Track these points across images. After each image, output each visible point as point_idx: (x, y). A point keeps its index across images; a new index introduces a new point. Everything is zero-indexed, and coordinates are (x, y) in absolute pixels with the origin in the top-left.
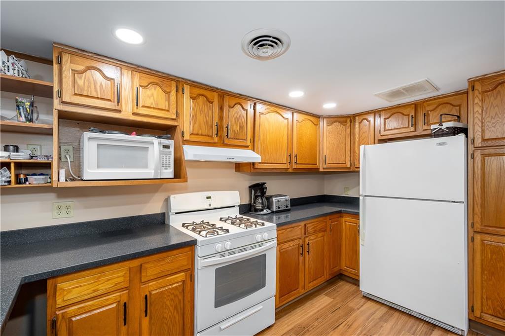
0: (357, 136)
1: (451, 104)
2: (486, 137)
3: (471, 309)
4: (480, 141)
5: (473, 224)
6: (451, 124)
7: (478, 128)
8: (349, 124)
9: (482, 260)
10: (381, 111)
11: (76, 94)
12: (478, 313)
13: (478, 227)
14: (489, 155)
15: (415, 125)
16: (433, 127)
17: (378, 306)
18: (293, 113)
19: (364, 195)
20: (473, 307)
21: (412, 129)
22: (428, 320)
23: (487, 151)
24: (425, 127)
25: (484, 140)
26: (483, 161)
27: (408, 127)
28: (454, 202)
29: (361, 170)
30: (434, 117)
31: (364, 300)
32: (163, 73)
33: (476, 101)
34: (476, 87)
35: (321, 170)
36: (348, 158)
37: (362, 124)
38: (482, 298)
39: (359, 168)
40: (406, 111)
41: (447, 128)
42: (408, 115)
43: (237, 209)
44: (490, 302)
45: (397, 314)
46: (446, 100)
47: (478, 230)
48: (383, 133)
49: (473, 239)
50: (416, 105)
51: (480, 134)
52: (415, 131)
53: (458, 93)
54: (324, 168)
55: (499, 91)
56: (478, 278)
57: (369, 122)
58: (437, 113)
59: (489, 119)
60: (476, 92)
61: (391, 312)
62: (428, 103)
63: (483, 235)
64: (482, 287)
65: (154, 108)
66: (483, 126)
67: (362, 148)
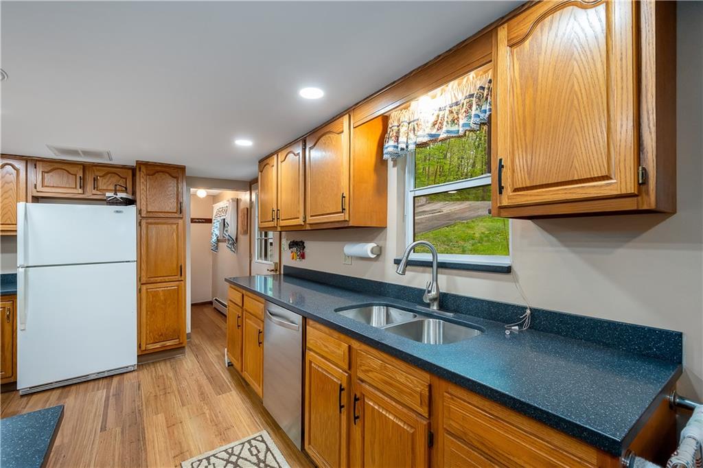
1: (119, 176)
2: (149, 210)
3: (139, 346)
4: (145, 212)
5: (140, 278)
6: (124, 195)
7: (143, 202)
9: (147, 305)
10: (37, 160)
12: (143, 348)
13: (144, 280)
14: (151, 224)
15: (83, 187)
16: (108, 194)
17: (48, 394)
19: (26, 265)
20: (140, 344)
21: (80, 191)
22: (106, 374)
23: (150, 221)
24: (94, 192)
25: (148, 212)
26: (147, 228)
27: (76, 188)
28: (129, 262)
29: (20, 234)
30: (102, 184)
33: (142, 180)
34: (142, 169)
38: (147, 333)
39: (16, 231)
40: (73, 170)
41: (121, 198)
42: (76, 175)
44: (151, 334)
45: (74, 388)
46: (113, 170)
47: (144, 282)
48: (39, 189)
49: (140, 289)
50: (85, 167)
51: (145, 206)
52: (83, 194)
53: (124, 167)
55: (156, 178)
56: (144, 320)
57: (17, 170)
58: (107, 180)
59: (151, 197)
60: (142, 174)
61: (67, 389)
62: (98, 168)
63: (148, 285)
64: (147, 325)
66: (147, 201)
67: (21, 206)
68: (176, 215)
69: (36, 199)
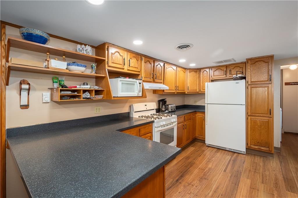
0: (202, 78)
1: (240, 67)
2: (252, 81)
3: (247, 144)
4: (250, 82)
5: (248, 113)
6: (240, 75)
7: (249, 77)
8: (198, 73)
9: (251, 126)
10: (212, 68)
11: (112, 63)
12: (249, 145)
13: (249, 114)
14: (253, 87)
15: (226, 74)
16: (234, 76)
17: (213, 149)
18: (177, 67)
19: (207, 103)
20: (248, 143)
21: (225, 76)
22: (232, 151)
23: (252, 86)
24: (230, 76)
25: (251, 82)
26: (251, 90)
27: (223, 75)
28: (242, 105)
29: (206, 93)
30: (233, 72)
31: (207, 147)
32: (136, 52)
33: (249, 67)
34: (249, 62)
35: (186, 93)
36: (198, 88)
37: (204, 73)
38: (251, 139)
39: (205, 92)
40: (222, 68)
41: (239, 77)
42: (224, 70)
43: (155, 110)
44: (253, 140)
45: (221, 150)
46: (238, 65)
47: (249, 115)
48: (213, 77)
49: (248, 118)
50: (227, 66)
51: (250, 79)
52: (226, 77)
53: (242, 63)
54: (187, 92)
55: (256, 64)
56: (249, 133)
57: (207, 72)
58: (235, 69)
59: (253, 74)
60: (249, 64)
61: (218, 150)
62: (231, 66)
63: (251, 117)
64: (251, 136)
65: (134, 67)
66: (251, 77)
67: (206, 83)
68: (267, 82)
69: (212, 81)
